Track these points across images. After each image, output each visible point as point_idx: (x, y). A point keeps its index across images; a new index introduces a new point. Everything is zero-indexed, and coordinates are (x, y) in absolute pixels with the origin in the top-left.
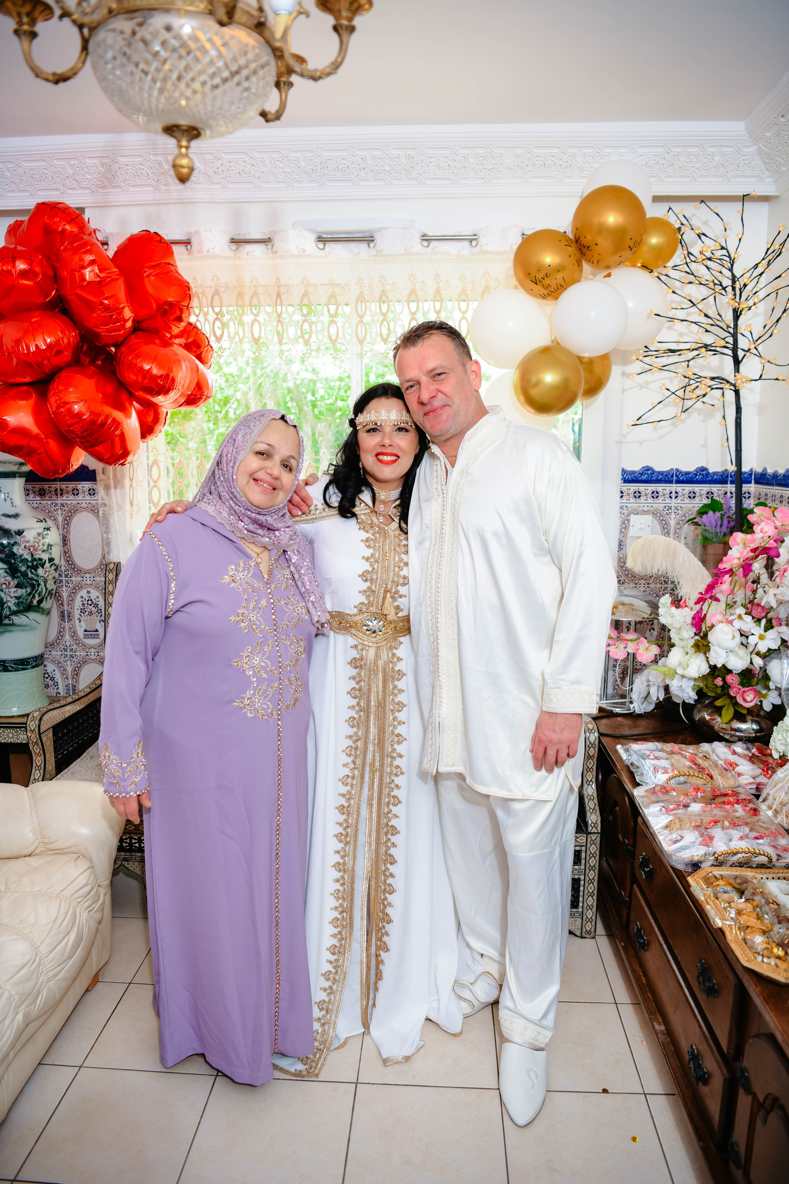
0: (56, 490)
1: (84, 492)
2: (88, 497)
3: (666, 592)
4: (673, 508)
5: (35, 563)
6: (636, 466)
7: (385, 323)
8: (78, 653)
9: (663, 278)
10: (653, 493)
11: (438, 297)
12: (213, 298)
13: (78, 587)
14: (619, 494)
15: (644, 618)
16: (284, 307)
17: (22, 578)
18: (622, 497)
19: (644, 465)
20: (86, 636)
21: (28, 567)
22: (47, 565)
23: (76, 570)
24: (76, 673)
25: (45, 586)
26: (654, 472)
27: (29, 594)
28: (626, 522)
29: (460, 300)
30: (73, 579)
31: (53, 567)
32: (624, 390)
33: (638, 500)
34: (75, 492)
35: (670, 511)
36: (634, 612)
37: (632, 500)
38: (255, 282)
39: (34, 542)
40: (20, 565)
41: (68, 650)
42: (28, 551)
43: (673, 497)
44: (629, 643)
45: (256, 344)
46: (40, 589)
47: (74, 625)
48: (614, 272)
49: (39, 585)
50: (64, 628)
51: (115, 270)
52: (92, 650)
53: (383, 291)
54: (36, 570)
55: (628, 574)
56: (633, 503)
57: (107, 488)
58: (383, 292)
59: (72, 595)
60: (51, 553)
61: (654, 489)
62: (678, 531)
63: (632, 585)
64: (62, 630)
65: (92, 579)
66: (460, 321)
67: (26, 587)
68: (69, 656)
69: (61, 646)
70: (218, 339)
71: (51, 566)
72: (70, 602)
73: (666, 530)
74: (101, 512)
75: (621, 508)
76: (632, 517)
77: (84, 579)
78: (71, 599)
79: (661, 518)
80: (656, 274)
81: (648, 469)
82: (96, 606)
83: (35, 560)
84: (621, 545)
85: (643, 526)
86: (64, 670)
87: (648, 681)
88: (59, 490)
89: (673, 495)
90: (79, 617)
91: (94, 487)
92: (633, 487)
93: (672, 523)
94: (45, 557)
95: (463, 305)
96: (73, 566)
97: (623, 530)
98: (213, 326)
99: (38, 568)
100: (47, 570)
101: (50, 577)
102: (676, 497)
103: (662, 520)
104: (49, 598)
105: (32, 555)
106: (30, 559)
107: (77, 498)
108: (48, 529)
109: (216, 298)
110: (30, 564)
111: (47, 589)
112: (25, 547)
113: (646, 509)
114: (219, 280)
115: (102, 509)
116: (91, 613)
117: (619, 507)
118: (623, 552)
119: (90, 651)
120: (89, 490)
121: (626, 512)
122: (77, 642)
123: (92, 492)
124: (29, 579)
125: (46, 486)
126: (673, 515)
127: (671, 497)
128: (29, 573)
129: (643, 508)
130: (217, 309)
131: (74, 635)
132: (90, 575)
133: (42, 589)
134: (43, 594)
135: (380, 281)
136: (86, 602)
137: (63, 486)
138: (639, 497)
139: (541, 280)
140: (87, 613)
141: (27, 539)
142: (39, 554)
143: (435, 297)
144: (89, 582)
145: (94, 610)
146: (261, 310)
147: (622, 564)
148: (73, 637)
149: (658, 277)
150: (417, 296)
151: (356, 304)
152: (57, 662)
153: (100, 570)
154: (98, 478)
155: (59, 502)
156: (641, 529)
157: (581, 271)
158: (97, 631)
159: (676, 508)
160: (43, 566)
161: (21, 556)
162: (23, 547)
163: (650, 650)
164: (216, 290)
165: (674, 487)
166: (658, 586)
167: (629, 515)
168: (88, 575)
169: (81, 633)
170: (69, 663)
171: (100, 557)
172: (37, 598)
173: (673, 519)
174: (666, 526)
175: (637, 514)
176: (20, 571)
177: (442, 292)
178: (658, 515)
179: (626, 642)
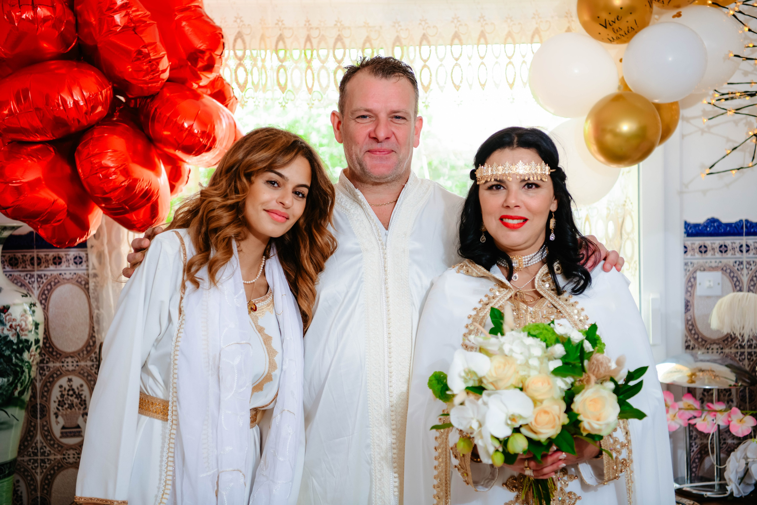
0: (32, 259)
1: (68, 261)
2: (73, 267)
3: (743, 357)
4: (745, 263)
5: (21, 346)
6: (700, 219)
7: (426, 69)
8: (52, 457)
9: (739, 16)
10: (721, 246)
11: (482, 40)
12: (235, 41)
13: (58, 374)
14: (682, 250)
15: (730, 386)
16: (315, 52)
17: (5, 365)
18: (685, 252)
19: (710, 216)
20: (64, 435)
21: (13, 351)
22: (33, 347)
23: (54, 353)
24: (48, 481)
25: (29, 373)
26: (720, 224)
27: (10, 384)
28: (692, 280)
29: (505, 43)
30: (51, 365)
31: (38, 351)
32: (683, 136)
33: (704, 255)
34: (57, 261)
35: (742, 266)
36: (717, 379)
37: (698, 255)
38: (280, 23)
39: (21, 320)
40: (4, 348)
41: (39, 454)
42: (14, 331)
43: (744, 251)
44: (718, 415)
45: (283, 92)
46: (23, 378)
47: (49, 422)
48: (684, 11)
49: (23, 371)
50: (35, 427)
51: (148, 13)
52: (71, 452)
53: (424, 35)
54: (21, 355)
55: (698, 338)
56: (697, 259)
57: (100, 256)
58: (424, 37)
59: (48, 384)
60: (37, 333)
61: (722, 243)
62: (752, 288)
63: (703, 350)
64: (32, 429)
65: (75, 364)
66: (507, 65)
67: (8, 376)
68: (39, 461)
69: (30, 450)
70: (242, 87)
71: (36, 349)
72: (45, 394)
73: (738, 288)
74: (91, 285)
75: (686, 264)
76: (699, 274)
77: (65, 364)
78: (46, 389)
79: (732, 275)
80: (732, 12)
81: (713, 221)
82: (79, 396)
83: (20, 341)
84: (687, 306)
85: (712, 284)
86: (32, 479)
87: (746, 458)
88: (35, 259)
89: (744, 249)
90: (56, 410)
91: (83, 254)
92: (698, 241)
93: (745, 279)
94: (31, 337)
95: (510, 47)
96: (51, 350)
97: (689, 289)
98: (236, 72)
99: (24, 351)
100: (33, 353)
101: (35, 363)
102: (747, 251)
103: (733, 277)
104: (30, 388)
105: (18, 336)
106: (15, 340)
107: (59, 267)
108: (34, 305)
109: (239, 41)
110: (15, 347)
111: (30, 376)
112: (11, 326)
113: (714, 265)
114: (242, 21)
115: (94, 280)
116: (71, 406)
117: (683, 264)
118: (689, 313)
119: (68, 452)
120: (75, 258)
121: (691, 269)
122: (52, 442)
123: (78, 260)
124: (13, 365)
125: (19, 255)
126: (745, 271)
127: (741, 251)
128: (14, 358)
129: (710, 264)
130: (240, 53)
131: (48, 433)
132: (73, 360)
133: (25, 377)
134: (26, 382)
135: (420, 24)
136: (66, 393)
137: (42, 254)
138: (706, 252)
139: (611, 23)
140: (67, 406)
141: (13, 317)
142: (26, 335)
143: (479, 40)
144: (71, 368)
145: (76, 401)
146: (288, 55)
147: (691, 327)
148: (46, 436)
149: (734, 15)
150: (460, 40)
151: (393, 48)
152: (22, 470)
153: (85, 352)
154: (89, 244)
155: (36, 273)
156: (710, 287)
157: (651, 12)
158: (78, 427)
159: (749, 263)
160: (28, 348)
161: (7, 336)
162: (8, 327)
163: (745, 422)
164: (239, 33)
165: (744, 240)
166: (733, 350)
167: (695, 272)
168: (70, 360)
169: (57, 430)
170: (39, 470)
171: (85, 336)
172: (19, 389)
173: (745, 275)
174: (737, 283)
175: (704, 270)
176: (3, 356)
177: (487, 35)
178: (728, 271)
179: (714, 413)
